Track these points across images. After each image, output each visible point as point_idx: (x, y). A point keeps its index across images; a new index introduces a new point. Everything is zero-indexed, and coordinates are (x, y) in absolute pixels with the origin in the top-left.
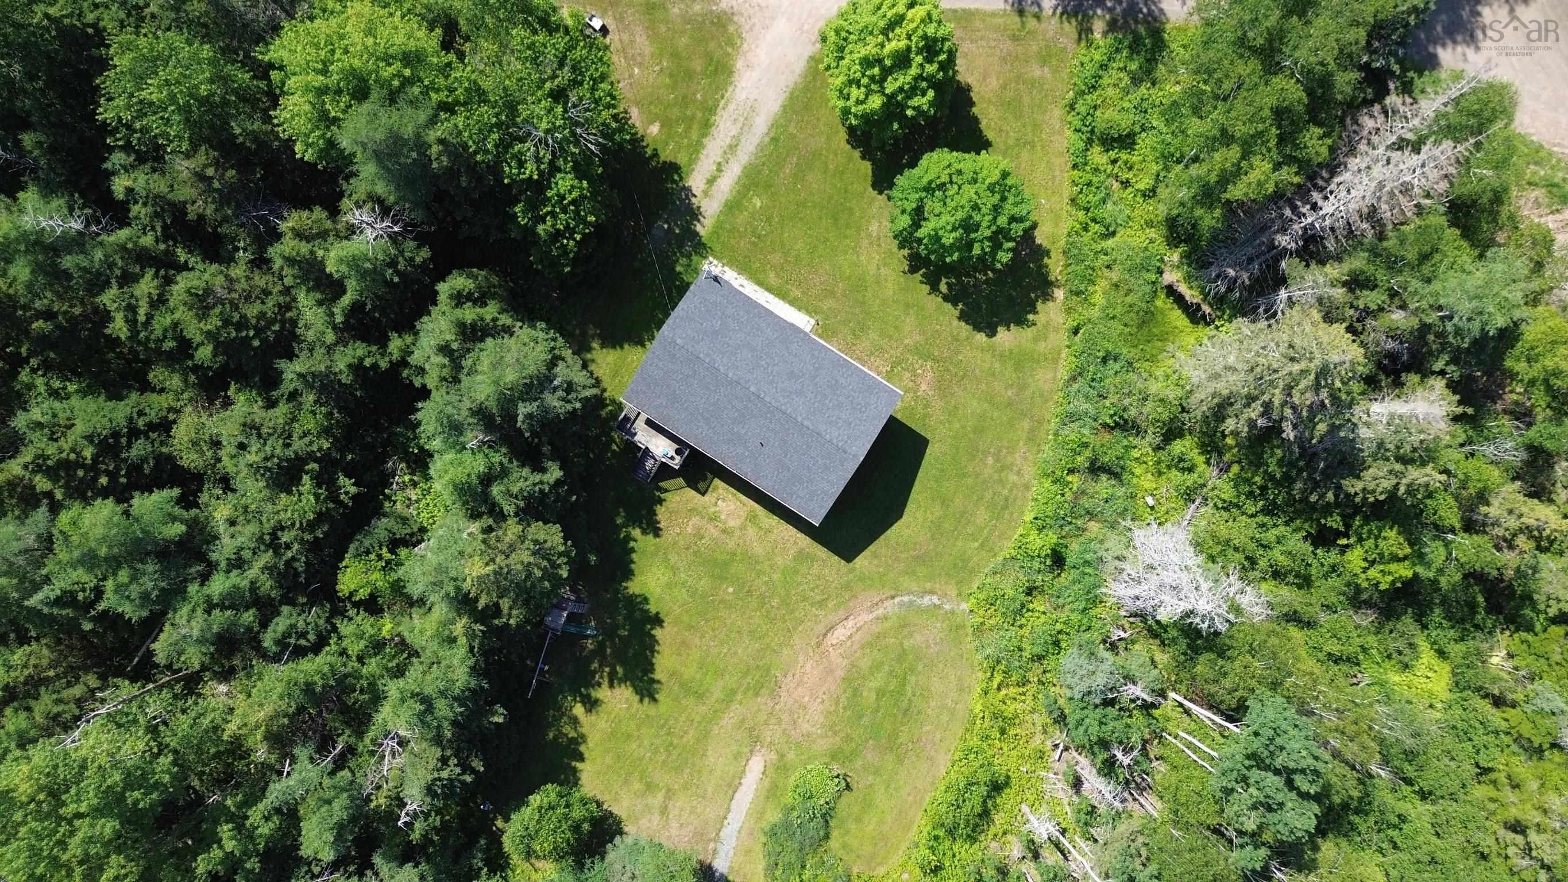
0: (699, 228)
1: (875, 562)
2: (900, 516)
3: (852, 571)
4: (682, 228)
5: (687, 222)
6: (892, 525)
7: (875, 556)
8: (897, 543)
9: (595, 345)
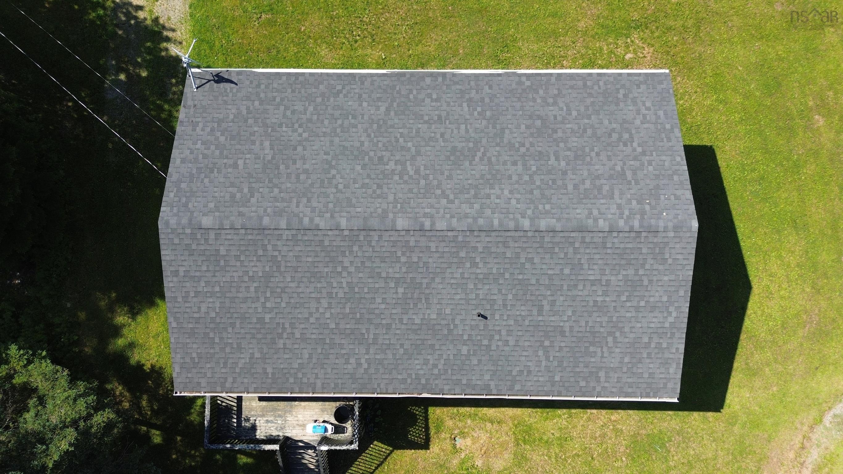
0: (174, 50)
1: (758, 383)
2: (747, 287)
3: (732, 421)
4: (147, 65)
5: (150, 51)
6: (744, 309)
7: (753, 373)
8: (771, 332)
9: (121, 319)
